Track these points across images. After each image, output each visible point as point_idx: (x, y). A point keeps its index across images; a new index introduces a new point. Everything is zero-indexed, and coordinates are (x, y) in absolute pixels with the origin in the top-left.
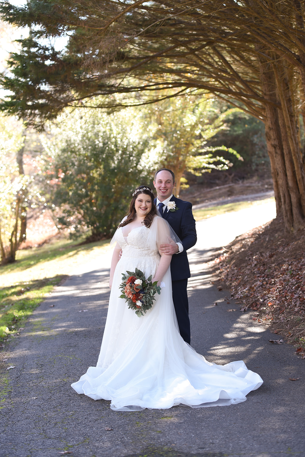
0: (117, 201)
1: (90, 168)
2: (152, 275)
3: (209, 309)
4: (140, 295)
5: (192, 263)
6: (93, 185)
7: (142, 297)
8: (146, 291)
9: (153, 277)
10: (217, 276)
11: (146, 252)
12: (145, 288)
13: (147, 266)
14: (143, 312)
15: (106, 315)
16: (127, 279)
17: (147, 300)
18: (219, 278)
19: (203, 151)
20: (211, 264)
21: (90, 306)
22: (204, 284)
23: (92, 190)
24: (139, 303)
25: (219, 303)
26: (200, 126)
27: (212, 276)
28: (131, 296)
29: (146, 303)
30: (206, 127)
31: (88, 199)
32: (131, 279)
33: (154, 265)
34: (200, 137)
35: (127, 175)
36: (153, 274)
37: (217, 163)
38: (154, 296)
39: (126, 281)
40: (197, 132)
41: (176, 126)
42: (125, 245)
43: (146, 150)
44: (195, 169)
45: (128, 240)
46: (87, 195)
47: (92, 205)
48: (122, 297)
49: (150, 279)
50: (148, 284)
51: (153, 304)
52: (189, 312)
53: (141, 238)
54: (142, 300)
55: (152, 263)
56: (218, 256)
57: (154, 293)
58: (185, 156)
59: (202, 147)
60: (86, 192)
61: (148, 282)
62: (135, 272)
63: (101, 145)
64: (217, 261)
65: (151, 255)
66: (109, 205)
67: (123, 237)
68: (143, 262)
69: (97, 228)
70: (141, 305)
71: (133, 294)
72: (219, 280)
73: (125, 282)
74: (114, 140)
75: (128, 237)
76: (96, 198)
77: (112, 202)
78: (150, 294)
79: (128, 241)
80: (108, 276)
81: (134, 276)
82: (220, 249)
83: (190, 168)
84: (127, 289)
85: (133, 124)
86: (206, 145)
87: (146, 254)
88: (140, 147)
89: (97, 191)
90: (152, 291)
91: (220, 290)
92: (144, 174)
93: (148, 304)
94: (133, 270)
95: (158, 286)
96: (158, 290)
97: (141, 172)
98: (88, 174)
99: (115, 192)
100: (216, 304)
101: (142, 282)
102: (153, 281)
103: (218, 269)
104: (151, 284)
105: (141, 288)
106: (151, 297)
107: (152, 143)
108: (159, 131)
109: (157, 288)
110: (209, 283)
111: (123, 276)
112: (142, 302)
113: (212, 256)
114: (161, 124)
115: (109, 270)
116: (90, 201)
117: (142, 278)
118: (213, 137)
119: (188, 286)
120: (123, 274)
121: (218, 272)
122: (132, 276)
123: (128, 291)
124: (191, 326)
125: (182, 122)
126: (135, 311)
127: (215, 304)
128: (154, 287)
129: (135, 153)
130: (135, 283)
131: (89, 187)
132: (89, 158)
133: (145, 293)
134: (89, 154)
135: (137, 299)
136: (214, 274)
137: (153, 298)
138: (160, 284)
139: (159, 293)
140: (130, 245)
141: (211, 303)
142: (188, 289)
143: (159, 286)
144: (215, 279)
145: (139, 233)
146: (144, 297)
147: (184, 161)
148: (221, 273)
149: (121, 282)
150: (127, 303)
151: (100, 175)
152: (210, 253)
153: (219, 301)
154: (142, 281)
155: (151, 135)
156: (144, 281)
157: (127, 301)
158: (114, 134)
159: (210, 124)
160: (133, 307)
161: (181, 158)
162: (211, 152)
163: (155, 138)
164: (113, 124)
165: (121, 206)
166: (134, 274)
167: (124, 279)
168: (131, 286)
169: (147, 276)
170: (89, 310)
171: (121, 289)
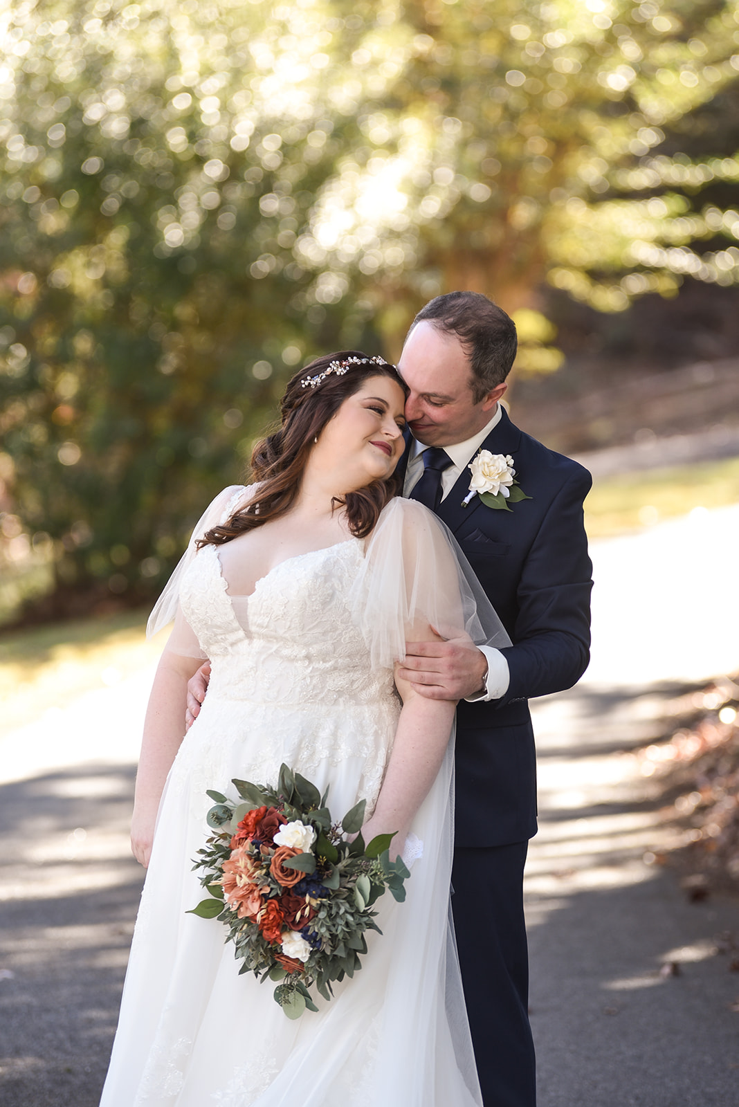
0: (189, 419)
1: (59, 245)
2: (363, 803)
3: (635, 992)
4: (300, 904)
5: (555, 754)
6: (67, 332)
7: (315, 912)
8: (335, 884)
9: (368, 809)
10: (684, 823)
11: (339, 681)
12: (327, 867)
13: (344, 751)
14: (313, 990)
15: (114, 1001)
16: (235, 822)
17: (340, 929)
18: (691, 836)
19: (640, 178)
20: (658, 759)
21: (26, 951)
22: (611, 860)
23: (62, 358)
24: (295, 947)
25: (692, 964)
26: (630, 49)
27: (660, 826)
28: (254, 908)
29: (334, 947)
30: (663, 53)
31: (34, 402)
32: (257, 822)
33: (377, 748)
34: (626, 106)
35: (242, 286)
36: (369, 794)
37: (704, 246)
38: (374, 908)
39: (233, 827)
40: (616, 80)
41: (509, 44)
42: (232, 637)
43: (347, 166)
44: (600, 275)
45: (251, 611)
46: (30, 384)
47: (57, 434)
48: (209, 909)
49: (353, 820)
50: (343, 846)
51: (365, 951)
52: (532, 1002)
53: (325, 604)
54: (315, 928)
55: (370, 739)
56: (692, 722)
57: (376, 892)
58: (544, 202)
59: (634, 161)
60: (33, 367)
61: (345, 836)
62: (275, 787)
63: (117, 127)
64: (688, 746)
65: (364, 696)
66: (143, 441)
67: (228, 600)
68: (325, 734)
69: (78, 556)
70: (304, 957)
71: (263, 898)
72: (693, 847)
73: (223, 836)
74: (181, 104)
75: (251, 599)
76: (82, 403)
77: (161, 422)
78: (351, 900)
79: (254, 619)
80: (124, 800)
81: (271, 806)
82: (707, 686)
83: (566, 265)
84: (237, 872)
85: (284, 28)
86: (655, 151)
87: (340, 693)
88: (317, 143)
89: (89, 364)
90: (365, 882)
91: (698, 896)
92: (330, 288)
93: (341, 953)
94: (268, 777)
95: (393, 858)
96: (396, 879)
97: (311, 276)
98: (43, 275)
99: (178, 375)
100: (676, 967)
101: (312, 837)
102: (369, 833)
103: (688, 788)
104: (357, 848)
105: (310, 869)
106: (356, 913)
107: (378, 128)
108: (420, 65)
109: (388, 866)
110: (640, 857)
111: (212, 803)
112: (313, 940)
113: (662, 721)
114: (428, 29)
115: (129, 773)
116: (47, 413)
117: (312, 815)
118: (701, 111)
119: (529, 867)
120: (213, 794)
121: (687, 804)
122: (260, 805)
123: (243, 881)
124: (539, 1075)
125: (541, 27)
126: (272, 985)
127: (667, 970)
128: (376, 865)
129: (290, 176)
130: (277, 839)
131: (48, 341)
132: (52, 191)
133: (327, 896)
134: (52, 169)
135: (286, 925)
136: (668, 814)
137: (365, 920)
138: (402, 847)
139: (400, 896)
140: (258, 643)
141: (646, 963)
142: (529, 886)
143: (399, 859)
144: (670, 840)
145: (316, 576)
146: (322, 915)
147: (535, 231)
148: (702, 809)
149: (203, 834)
150: (232, 945)
151: (105, 282)
152: (650, 709)
153: (688, 954)
154: (316, 829)
155: (379, 84)
156: (323, 834)
157: (234, 931)
158: (188, 72)
159: (681, 38)
160: (262, 965)
161: (523, 214)
162: (679, 190)
163: (394, 103)
164: (181, 23)
165: (204, 448)
166: (272, 797)
167: (220, 816)
168: (256, 859)
169: (339, 809)
170: (18, 971)
171: (204, 871)
